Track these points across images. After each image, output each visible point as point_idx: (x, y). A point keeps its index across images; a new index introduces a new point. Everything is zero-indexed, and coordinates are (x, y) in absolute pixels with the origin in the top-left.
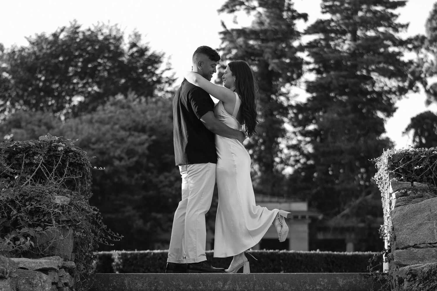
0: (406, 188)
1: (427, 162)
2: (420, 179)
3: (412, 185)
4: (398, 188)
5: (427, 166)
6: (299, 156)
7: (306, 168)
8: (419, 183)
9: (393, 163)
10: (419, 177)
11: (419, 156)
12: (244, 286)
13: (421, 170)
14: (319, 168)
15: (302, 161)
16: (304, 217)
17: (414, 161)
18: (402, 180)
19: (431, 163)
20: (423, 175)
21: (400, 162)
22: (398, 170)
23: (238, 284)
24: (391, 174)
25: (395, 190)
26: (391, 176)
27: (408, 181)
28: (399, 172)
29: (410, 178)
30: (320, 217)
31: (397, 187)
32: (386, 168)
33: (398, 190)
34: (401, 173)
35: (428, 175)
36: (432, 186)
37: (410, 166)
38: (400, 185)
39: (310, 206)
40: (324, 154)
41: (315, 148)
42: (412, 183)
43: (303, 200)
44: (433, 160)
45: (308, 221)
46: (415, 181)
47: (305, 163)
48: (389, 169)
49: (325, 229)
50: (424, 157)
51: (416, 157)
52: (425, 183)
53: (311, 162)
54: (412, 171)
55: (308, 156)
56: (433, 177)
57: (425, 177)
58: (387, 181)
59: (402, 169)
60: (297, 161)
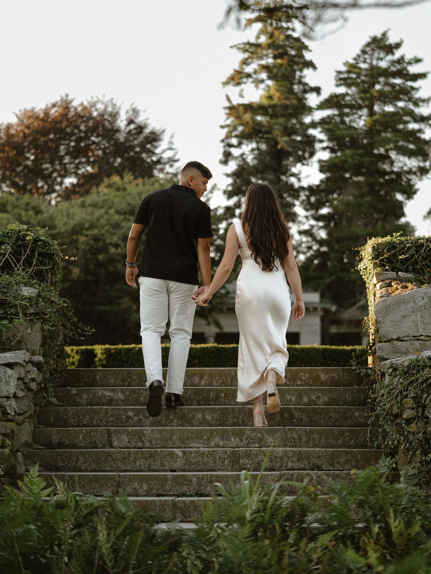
0: (390, 278)
1: (413, 251)
2: (406, 269)
3: (397, 275)
4: (382, 279)
5: (413, 256)
6: (311, 242)
7: (318, 254)
8: (404, 273)
9: (378, 252)
10: (405, 267)
11: (405, 245)
12: (221, 381)
13: (407, 259)
14: (333, 255)
15: (315, 247)
16: (315, 309)
17: (400, 250)
18: (387, 270)
19: (417, 251)
20: (408, 265)
21: (385, 251)
22: (382, 260)
24: (375, 264)
25: (380, 280)
26: (375, 266)
27: (393, 271)
28: (384, 262)
29: (395, 268)
30: (334, 309)
31: (381, 278)
32: (370, 258)
33: (383, 281)
34: (386, 262)
35: (414, 265)
36: (418, 277)
37: (395, 255)
38: (384, 276)
39: (322, 296)
40: (339, 240)
41: (329, 234)
42: (397, 273)
43: (315, 290)
44: (419, 249)
45: (321, 313)
46: (401, 271)
47: (318, 250)
48: (373, 258)
49: (338, 322)
50: (410, 246)
51: (402, 246)
52: (411, 273)
53: (324, 249)
54: (397, 261)
55: (321, 243)
56: (419, 267)
57: (410, 267)
58: (371, 271)
59: (387, 258)
60: (310, 248)
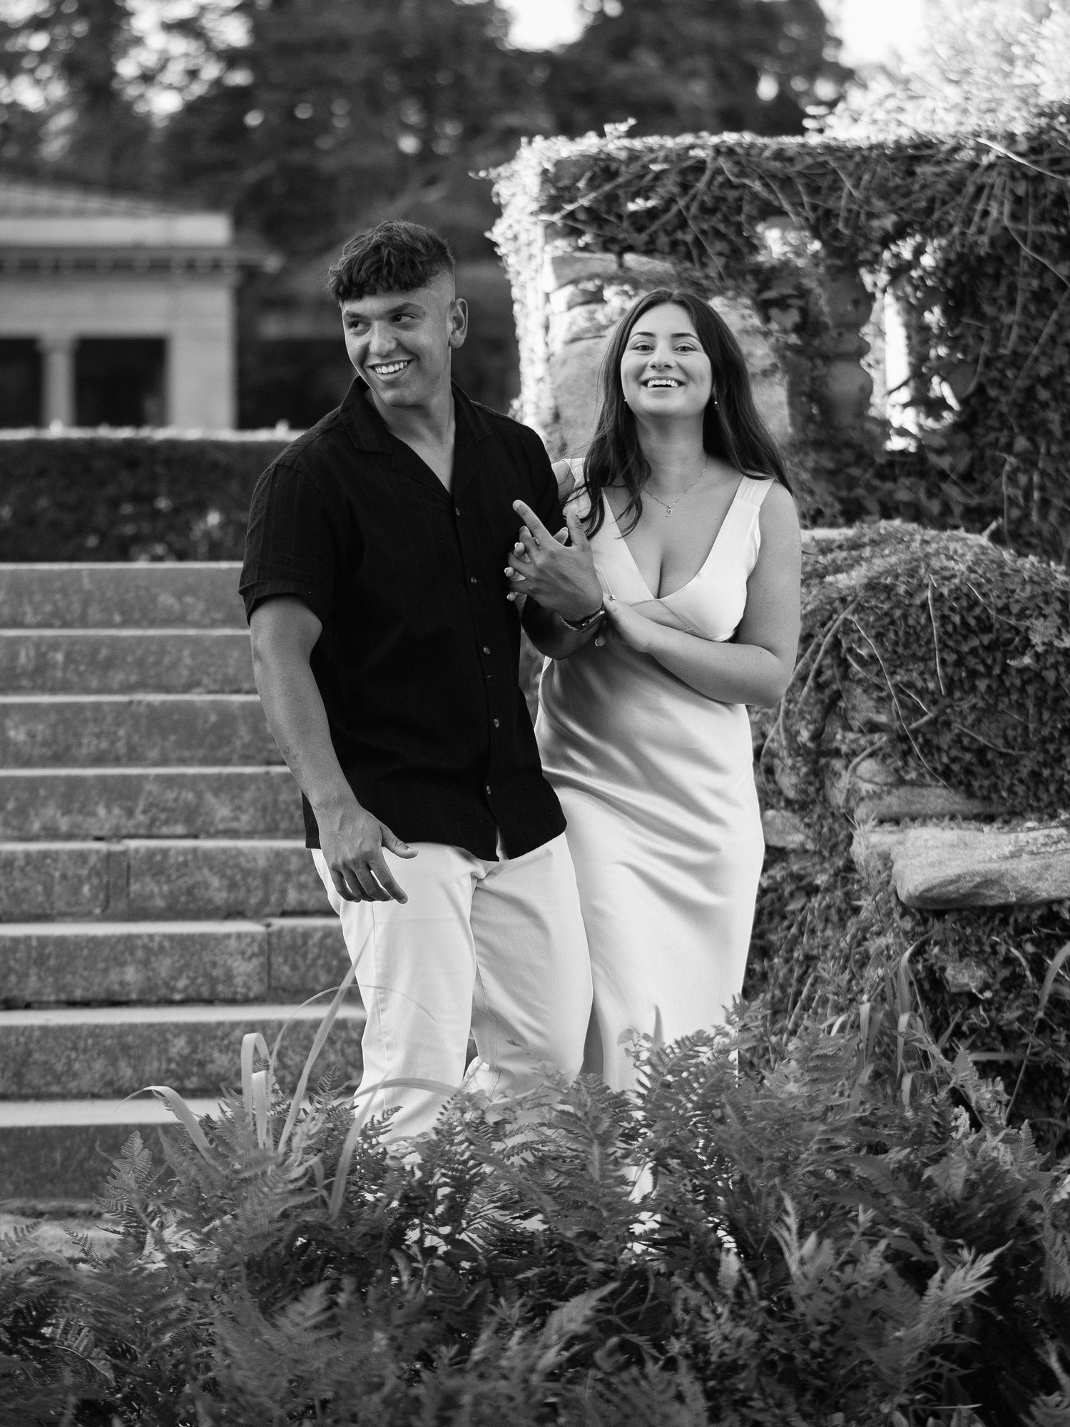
0: (598, 276)
1: (670, 186)
2: (647, 243)
3: (621, 265)
4: (572, 276)
5: (671, 201)
6: (197, 57)
7: (222, 95)
8: (644, 259)
9: (559, 189)
10: (644, 237)
11: (645, 167)
12: (48, 608)
13: (651, 214)
14: (266, 96)
15: (211, 71)
16: (216, 266)
17: (628, 183)
18: (586, 248)
19: (685, 187)
20: (655, 232)
21: (581, 184)
22: (571, 215)
23: (31, 602)
24: (550, 226)
25: (565, 281)
26: (551, 232)
27: (606, 249)
28: (576, 220)
29: (613, 240)
30: (272, 263)
31: (570, 273)
32: (534, 206)
33: (574, 282)
34: (583, 222)
35: (674, 231)
36: (686, 270)
37: (612, 200)
38: (578, 266)
39: (238, 223)
40: (286, 50)
41: (257, 30)
42: (620, 255)
43: (212, 205)
44: (690, 177)
45: (231, 278)
46: (631, 249)
47: (217, 83)
48: (542, 210)
49: (285, 304)
50: (663, 171)
51: (635, 168)
52: (663, 259)
53: (240, 78)
54: (620, 217)
55: (231, 58)
56: (689, 238)
57: (663, 240)
58: (535, 249)
59: (588, 210)
60: (193, 74)
